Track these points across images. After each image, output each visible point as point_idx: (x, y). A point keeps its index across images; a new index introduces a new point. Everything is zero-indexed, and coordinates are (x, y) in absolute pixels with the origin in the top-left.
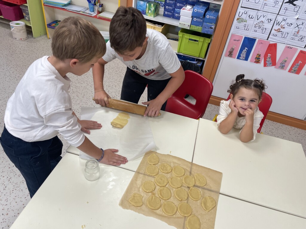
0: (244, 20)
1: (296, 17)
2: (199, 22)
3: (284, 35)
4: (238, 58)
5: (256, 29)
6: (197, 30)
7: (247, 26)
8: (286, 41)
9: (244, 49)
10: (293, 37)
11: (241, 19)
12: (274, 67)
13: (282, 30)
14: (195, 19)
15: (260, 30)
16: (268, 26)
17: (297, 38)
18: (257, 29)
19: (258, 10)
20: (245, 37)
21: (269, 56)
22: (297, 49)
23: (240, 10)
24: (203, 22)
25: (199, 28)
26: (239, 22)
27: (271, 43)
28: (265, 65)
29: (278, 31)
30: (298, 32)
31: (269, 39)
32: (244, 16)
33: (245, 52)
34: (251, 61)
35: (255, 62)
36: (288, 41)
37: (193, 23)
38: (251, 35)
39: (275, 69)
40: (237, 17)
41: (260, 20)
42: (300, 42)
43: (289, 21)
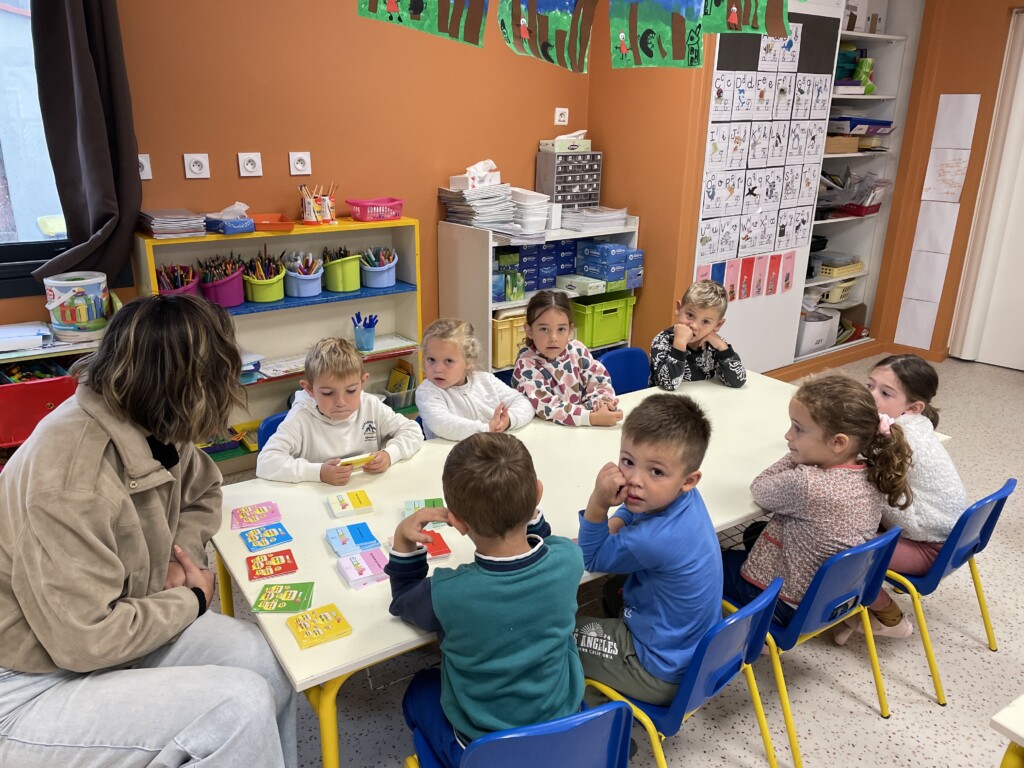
0: (708, 238)
1: (760, 211)
3: (753, 242)
5: (723, 247)
6: (618, 287)
7: (713, 246)
10: (762, 240)
11: (705, 238)
13: (750, 235)
15: (727, 246)
16: (734, 237)
17: (765, 241)
19: (720, 217)
20: (714, 266)
21: (744, 282)
22: (768, 255)
23: (702, 225)
24: (626, 269)
25: (621, 284)
26: (703, 245)
28: (741, 299)
29: (746, 238)
30: (765, 232)
31: (739, 255)
32: (708, 233)
36: (757, 248)
38: (718, 259)
39: (752, 300)
40: (699, 237)
41: (725, 231)
42: (769, 245)
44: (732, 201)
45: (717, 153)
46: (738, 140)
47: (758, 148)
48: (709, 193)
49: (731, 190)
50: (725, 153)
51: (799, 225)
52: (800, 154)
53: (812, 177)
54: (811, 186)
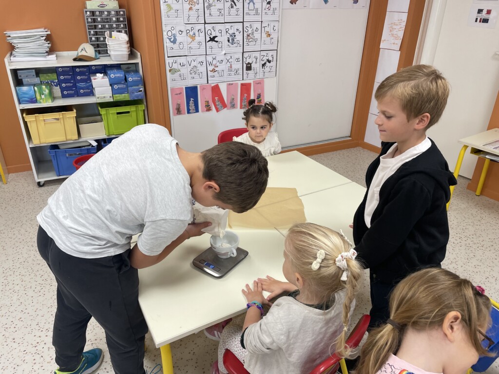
0: (177, 70)
1: (224, 53)
2: (122, 89)
3: (220, 73)
4: (188, 113)
5: (192, 76)
6: (124, 98)
7: (182, 75)
8: (225, 79)
9: (190, 100)
10: (230, 73)
11: (174, 70)
12: (226, 109)
13: (216, 69)
14: (116, 87)
15: (197, 75)
16: (202, 69)
17: (233, 73)
19: (186, 56)
20: (186, 88)
21: (217, 100)
22: (237, 84)
23: (168, 61)
24: (127, 87)
25: (125, 96)
26: (173, 74)
27: (213, 85)
28: (218, 110)
29: (214, 71)
30: (231, 67)
31: (209, 82)
33: (192, 103)
34: (203, 111)
35: (207, 111)
36: (226, 78)
37: (114, 92)
38: (190, 83)
39: (228, 111)
41: (192, 66)
42: (237, 76)
43: (219, 58)
44: (194, 45)
45: (173, 11)
46: (192, 3)
47: (214, 9)
48: (170, 39)
49: (193, 37)
50: (181, 11)
51: (265, 63)
52: (257, 14)
53: (272, 31)
54: (271, 37)
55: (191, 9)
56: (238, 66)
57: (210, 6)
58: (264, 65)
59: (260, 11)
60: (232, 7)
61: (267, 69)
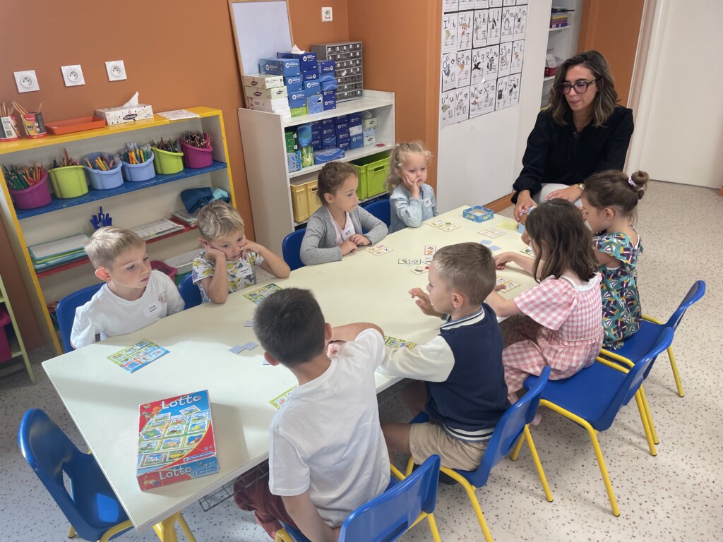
0: (447, 106)
1: (484, 81)
3: (479, 106)
7: (450, 112)
10: (486, 104)
11: (445, 106)
13: (477, 101)
15: (462, 110)
16: (466, 103)
17: (488, 104)
18: (459, 111)
19: (455, 88)
23: (442, 96)
26: (444, 112)
29: (475, 103)
30: (488, 97)
31: (470, 117)
32: (447, 102)
40: (441, 105)
41: (459, 99)
42: (490, 106)
43: (479, 89)
44: (463, 75)
45: (450, 38)
46: (464, 26)
47: (480, 31)
48: (445, 71)
49: (462, 66)
50: (456, 37)
51: (512, 89)
52: (510, 33)
53: (520, 52)
54: (519, 58)
55: (463, 33)
56: (493, 95)
57: (477, 28)
58: (511, 91)
59: (512, 31)
60: (493, 28)
61: (513, 95)
